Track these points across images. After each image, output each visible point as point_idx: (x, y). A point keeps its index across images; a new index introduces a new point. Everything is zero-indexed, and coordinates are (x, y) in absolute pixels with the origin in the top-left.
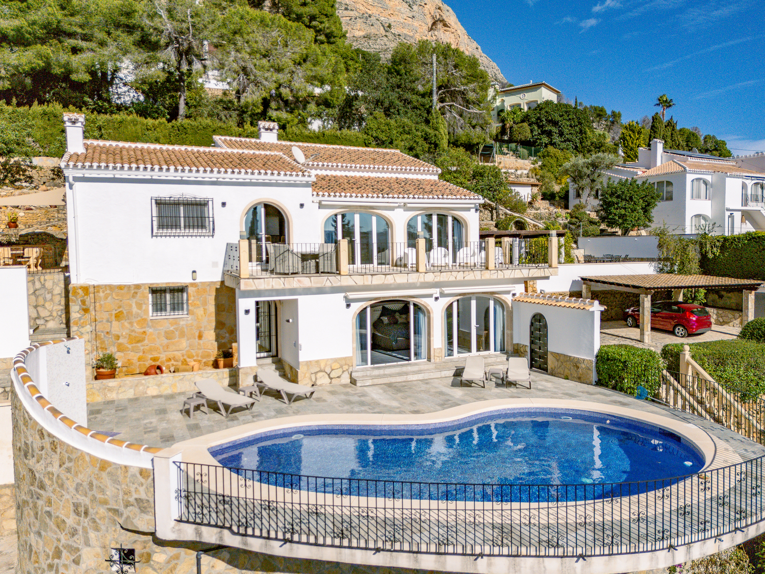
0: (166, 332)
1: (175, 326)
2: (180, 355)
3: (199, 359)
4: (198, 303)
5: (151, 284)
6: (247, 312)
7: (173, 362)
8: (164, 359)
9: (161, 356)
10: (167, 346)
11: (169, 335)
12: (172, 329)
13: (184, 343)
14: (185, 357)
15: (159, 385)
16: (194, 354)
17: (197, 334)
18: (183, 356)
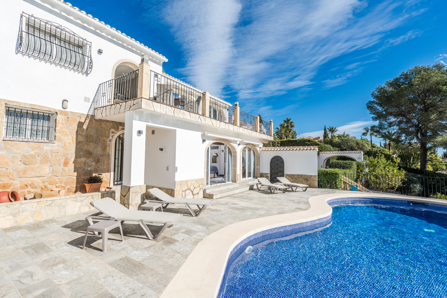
0: (24, 156)
1: (37, 151)
2: (40, 182)
3: (63, 185)
4: (67, 131)
5: (9, 101)
6: (140, 132)
7: (30, 189)
8: (19, 186)
9: (14, 182)
10: (25, 172)
11: (27, 161)
12: (32, 153)
13: (46, 170)
14: (46, 184)
15: (14, 215)
16: (58, 181)
17: (63, 161)
18: (43, 182)
